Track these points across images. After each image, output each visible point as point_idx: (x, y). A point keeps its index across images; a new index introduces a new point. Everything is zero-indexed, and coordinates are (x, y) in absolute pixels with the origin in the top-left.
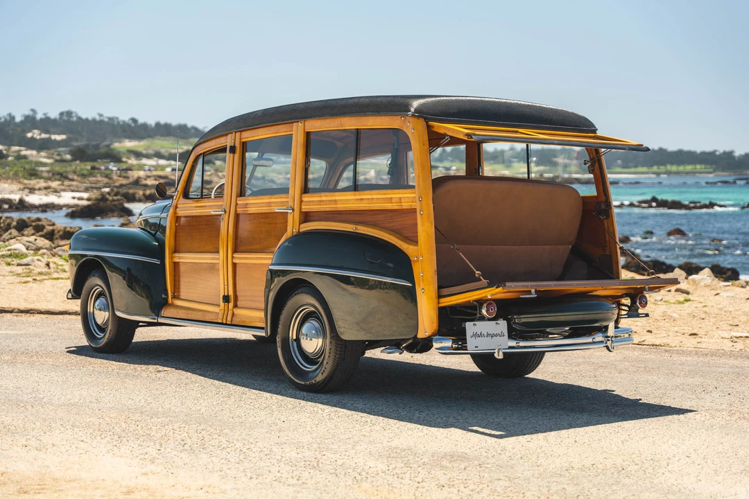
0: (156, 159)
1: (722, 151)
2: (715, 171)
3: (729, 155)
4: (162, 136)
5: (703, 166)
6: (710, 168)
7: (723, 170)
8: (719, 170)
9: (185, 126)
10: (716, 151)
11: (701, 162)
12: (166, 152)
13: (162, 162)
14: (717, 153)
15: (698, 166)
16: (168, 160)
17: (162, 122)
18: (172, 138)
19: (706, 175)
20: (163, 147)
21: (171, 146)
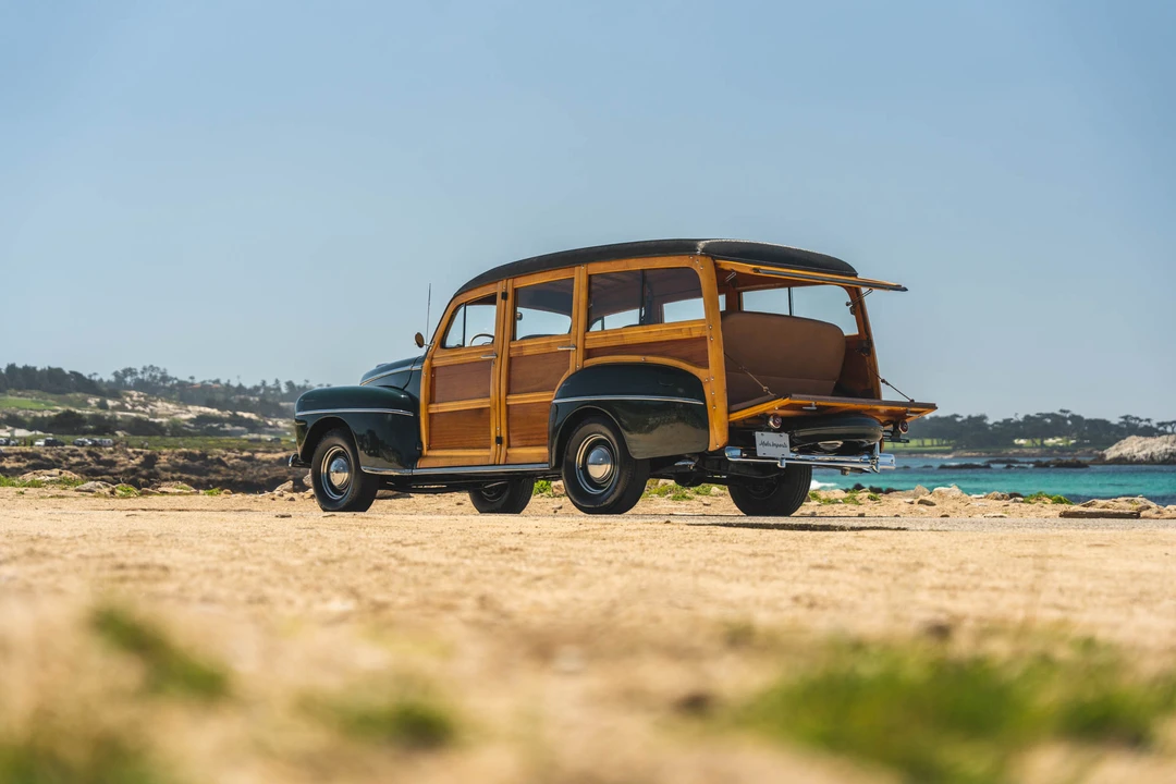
0: (9, 428)
1: (965, 417)
2: (954, 450)
3: (977, 423)
4: (19, 388)
5: (935, 442)
6: (946, 445)
7: (969, 448)
8: (962, 449)
9: (60, 371)
10: (957, 416)
11: (931, 436)
12: (26, 415)
13: (21, 433)
14: (959, 420)
15: (928, 442)
16: (31, 431)
17: (20, 365)
18: (36, 392)
19: (939, 456)
20: (19, 408)
21: (34, 406)
